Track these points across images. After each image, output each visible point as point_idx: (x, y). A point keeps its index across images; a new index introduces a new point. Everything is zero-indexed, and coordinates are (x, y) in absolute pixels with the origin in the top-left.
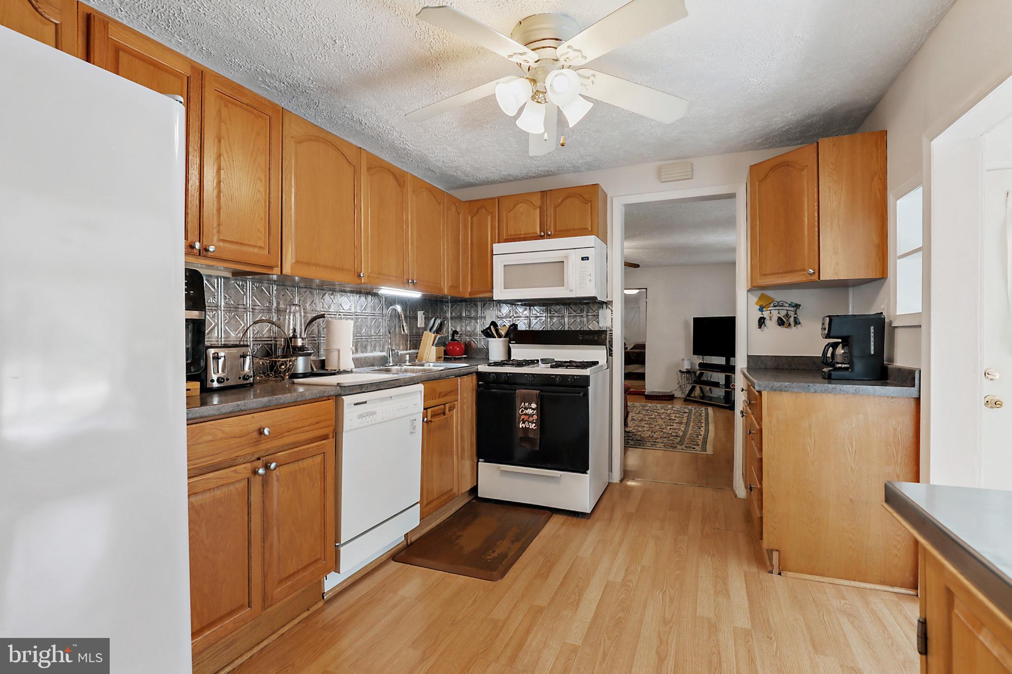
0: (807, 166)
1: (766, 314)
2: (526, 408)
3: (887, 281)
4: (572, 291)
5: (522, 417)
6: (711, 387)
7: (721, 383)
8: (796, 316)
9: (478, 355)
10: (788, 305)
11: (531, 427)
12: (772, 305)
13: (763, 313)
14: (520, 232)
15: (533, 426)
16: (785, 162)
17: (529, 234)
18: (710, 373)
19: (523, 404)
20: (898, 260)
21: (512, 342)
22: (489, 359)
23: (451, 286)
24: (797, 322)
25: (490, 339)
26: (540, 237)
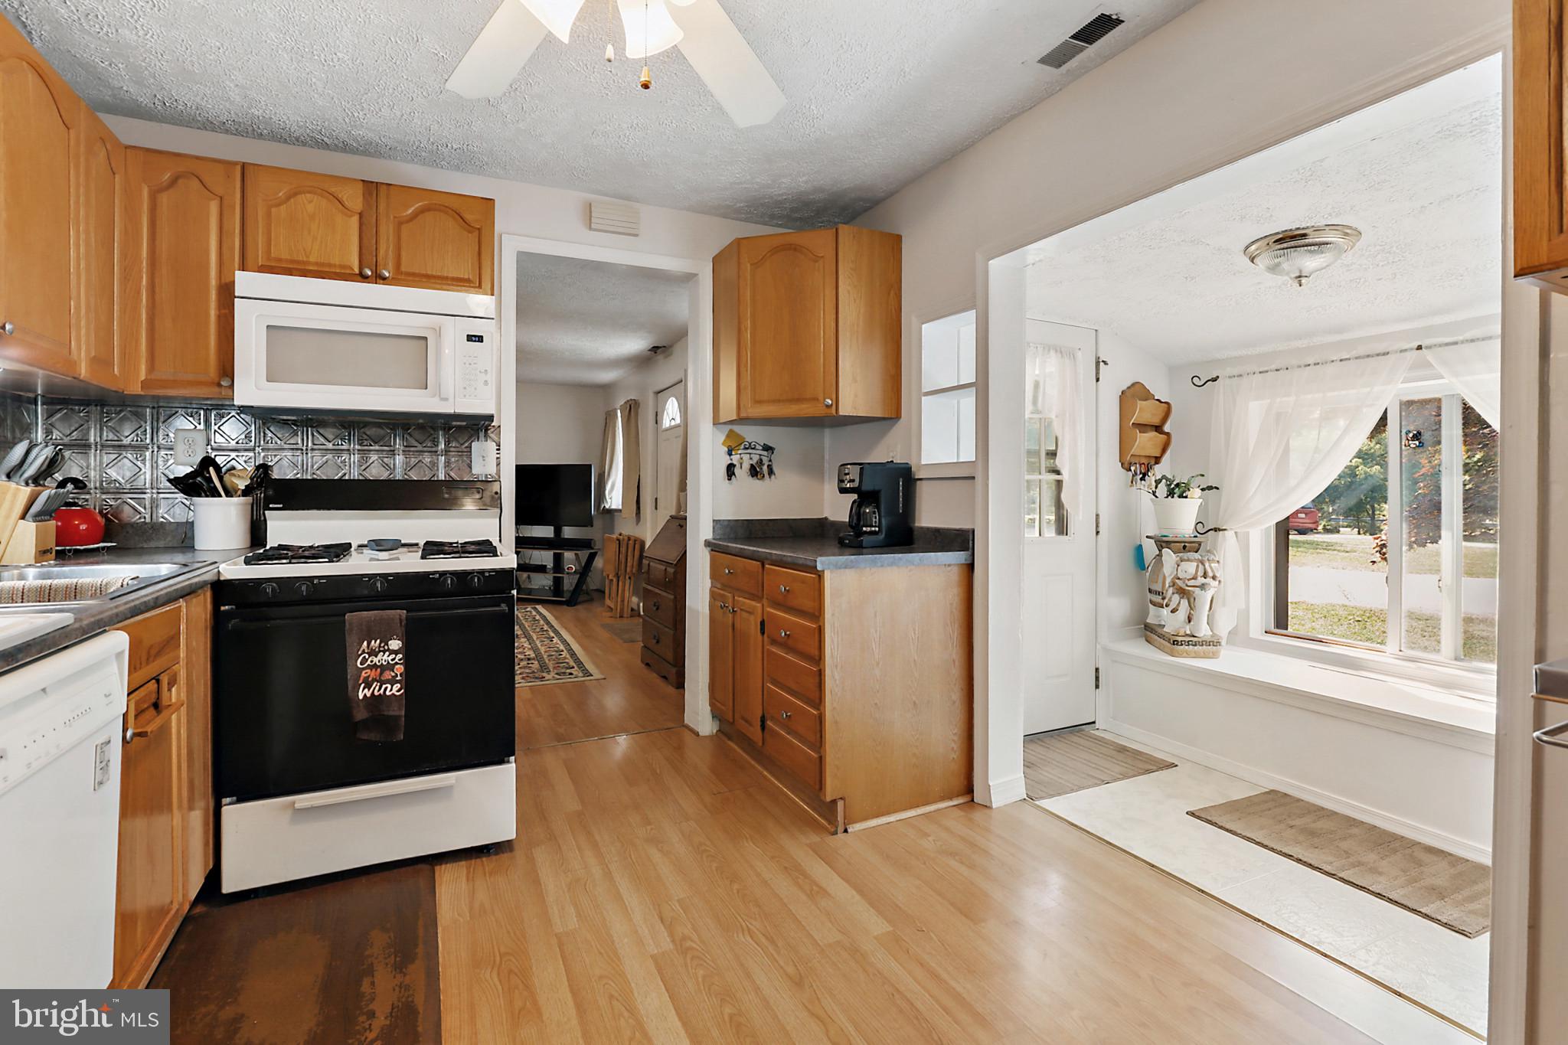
0: (822, 257)
1: (735, 459)
2: (373, 653)
3: (899, 423)
4: (446, 399)
5: (363, 674)
6: (530, 573)
7: (548, 567)
8: (770, 463)
9: (149, 539)
10: (761, 448)
11: (388, 693)
12: (742, 447)
13: (732, 457)
14: (307, 257)
15: (395, 690)
16: (791, 245)
17: (330, 265)
18: (529, 552)
19: (365, 643)
20: (923, 398)
21: (271, 506)
22: (194, 547)
23: (95, 357)
24: (771, 472)
25: (201, 501)
26: (359, 278)
